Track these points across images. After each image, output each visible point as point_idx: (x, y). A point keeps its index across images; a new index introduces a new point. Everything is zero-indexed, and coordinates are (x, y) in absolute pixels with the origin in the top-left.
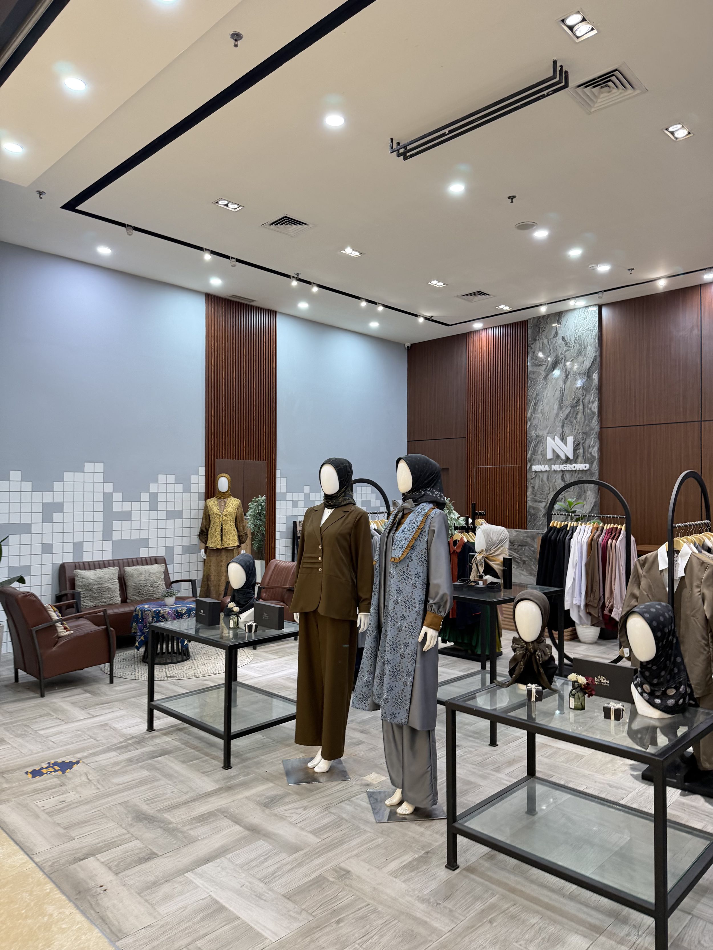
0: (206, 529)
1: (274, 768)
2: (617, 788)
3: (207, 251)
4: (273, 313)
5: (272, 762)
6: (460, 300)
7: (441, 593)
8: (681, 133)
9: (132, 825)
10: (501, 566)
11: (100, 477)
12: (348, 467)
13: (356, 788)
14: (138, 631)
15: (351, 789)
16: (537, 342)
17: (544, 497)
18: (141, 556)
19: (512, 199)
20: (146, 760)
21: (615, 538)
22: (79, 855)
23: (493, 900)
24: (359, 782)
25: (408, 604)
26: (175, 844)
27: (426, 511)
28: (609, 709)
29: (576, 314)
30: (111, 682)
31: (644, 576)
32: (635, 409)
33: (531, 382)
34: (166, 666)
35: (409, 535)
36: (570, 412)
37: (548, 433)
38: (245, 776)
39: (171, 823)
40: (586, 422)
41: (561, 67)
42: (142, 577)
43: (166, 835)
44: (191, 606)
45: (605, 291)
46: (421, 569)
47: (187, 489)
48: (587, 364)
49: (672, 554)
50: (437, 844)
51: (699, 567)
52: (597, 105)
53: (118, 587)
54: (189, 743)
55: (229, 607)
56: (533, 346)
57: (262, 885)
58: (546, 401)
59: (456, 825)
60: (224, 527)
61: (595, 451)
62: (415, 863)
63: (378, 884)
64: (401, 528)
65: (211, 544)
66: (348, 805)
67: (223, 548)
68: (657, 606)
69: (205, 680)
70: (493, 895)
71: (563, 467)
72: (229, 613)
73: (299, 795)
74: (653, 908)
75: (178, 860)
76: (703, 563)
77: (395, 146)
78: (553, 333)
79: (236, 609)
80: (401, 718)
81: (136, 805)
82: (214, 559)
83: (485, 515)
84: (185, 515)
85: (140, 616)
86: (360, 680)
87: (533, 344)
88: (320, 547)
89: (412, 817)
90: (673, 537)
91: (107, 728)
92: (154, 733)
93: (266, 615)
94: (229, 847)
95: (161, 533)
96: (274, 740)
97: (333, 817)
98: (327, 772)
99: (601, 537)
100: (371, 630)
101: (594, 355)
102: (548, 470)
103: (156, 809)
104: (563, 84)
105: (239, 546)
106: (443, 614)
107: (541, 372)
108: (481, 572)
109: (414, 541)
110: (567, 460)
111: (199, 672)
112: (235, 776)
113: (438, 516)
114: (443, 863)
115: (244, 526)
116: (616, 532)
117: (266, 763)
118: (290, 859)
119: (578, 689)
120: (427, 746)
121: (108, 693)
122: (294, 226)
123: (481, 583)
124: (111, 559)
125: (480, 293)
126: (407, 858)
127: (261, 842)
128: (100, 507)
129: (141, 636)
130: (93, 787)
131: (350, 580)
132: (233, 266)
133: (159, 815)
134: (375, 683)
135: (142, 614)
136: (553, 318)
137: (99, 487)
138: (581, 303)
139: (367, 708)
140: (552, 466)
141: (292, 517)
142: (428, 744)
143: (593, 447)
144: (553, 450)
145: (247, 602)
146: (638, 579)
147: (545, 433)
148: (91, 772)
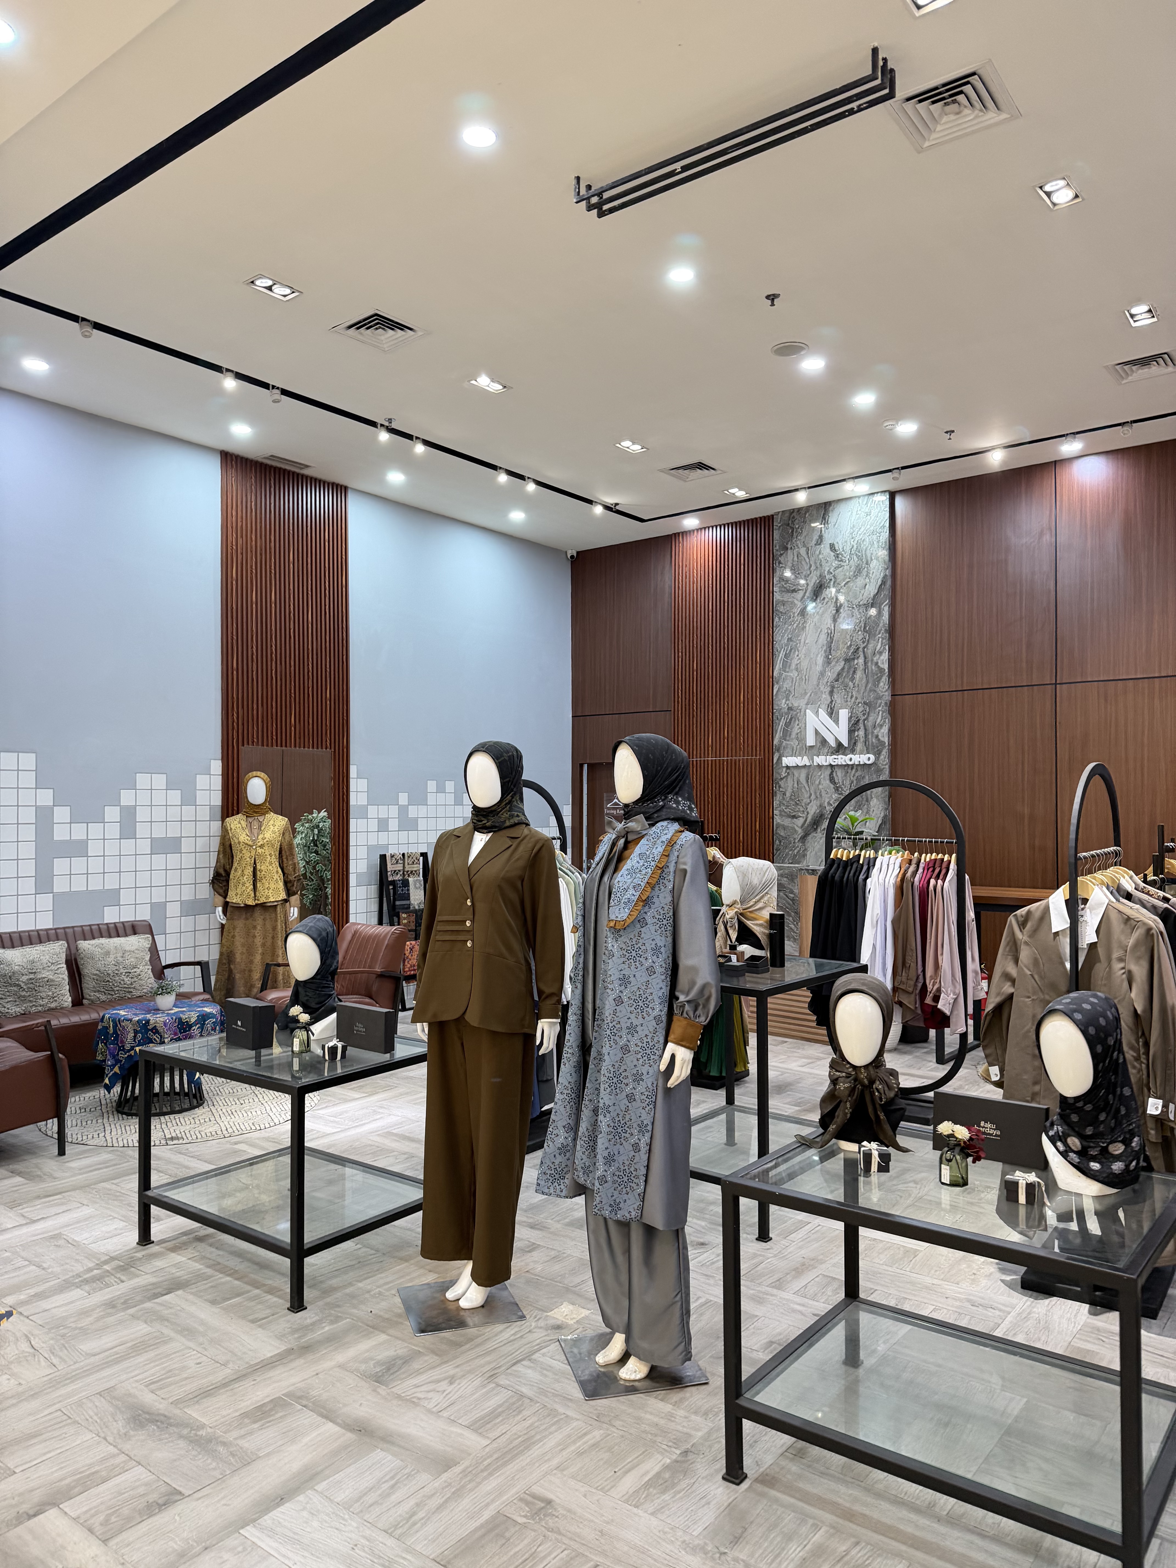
0: (225, 870)
1: (384, 1304)
2: (985, 1307)
3: (229, 374)
4: (340, 489)
5: (380, 1293)
6: (667, 478)
7: (700, 983)
8: (1063, 196)
9: (126, 1436)
10: (765, 927)
11: (29, 779)
12: (516, 759)
13: (539, 1335)
14: (109, 1057)
15: (530, 1337)
16: (789, 551)
17: (802, 809)
18: (105, 922)
19: (773, 300)
20: (142, 1302)
21: (941, 877)
22: (24, 1508)
23: (818, 1537)
24: (542, 1323)
25: (641, 1004)
26: (215, 1469)
27: (669, 836)
28: (1016, 1184)
29: (853, 505)
30: (62, 1152)
31: (1026, 943)
32: (949, 665)
33: (780, 618)
34: (162, 1118)
35: (641, 880)
36: (843, 669)
37: (807, 704)
38: (332, 1322)
39: (203, 1426)
40: (870, 685)
41: (885, 60)
42: (111, 959)
43: (194, 1453)
44: (205, 1009)
45: (903, 468)
46: (663, 941)
47: (189, 799)
48: (872, 589)
49: (1074, 905)
50: (700, 1434)
51: (1122, 926)
52: (934, 136)
53: (66, 978)
54: (219, 1264)
55: (291, 1014)
56: (782, 559)
57: (391, 1542)
58: (803, 650)
59: (741, 1402)
60: (258, 867)
61: (884, 733)
62: (667, 1475)
63: (608, 1523)
64: (625, 867)
65: (234, 898)
66: (529, 1367)
67: (257, 905)
68: (1092, 999)
69: (236, 1143)
70: (816, 1528)
71: (831, 760)
72: (290, 1025)
73: (437, 1355)
74: (1118, 1542)
75: (223, 1502)
76: (1128, 919)
77: (583, 191)
78: (816, 537)
79: (305, 1018)
80: (629, 1210)
81: (130, 1395)
82: (240, 924)
83: (719, 840)
84: (186, 845)
85: (111, 1030)
86: (551, 1143)
87: (781, 555)
88: (469, 903)
89: (648, 1383)
90: (1077, 876)
91: (61, 1242)
92: (152, 1249)
93: (360, 1028)
94: (320, 1468)
95: (143, 879)
96: (377, 1251)
97: (507, 1394)
98: (483, 1306)
99: (918, 876)
100: (570, 1051)
101: (882, 575)
102: (808, 764)
103: (170, 1401)
104: (886, 91)
105: (286, 901)
106: (703, 1020)
107: (796, 602)
108: (734, 940)
109: (649, 889)
110: (839, 748)
111: (224, 1129)
112: (313, 1324)
113: (691, 845)
114: (717, 1471)
115: (295, 864)
116: (941, 866)
117: (367, 1296)
118: (437, 1484)
119: (957, 1149)
120: (675, 1256)
121: (57, 1174)
122: (390, 332)
123: (734, 958)
124: (51, 927)
125: (701, 466)
126: (654, 1465)
127: (378, 1455)
128: (29, 833)
129: (114, 1066)
130: (43, 1363)
131: (523, 962)
132: (274, 401)
133: (177, 1412)
134: (578, 1147)
135: (115, 1026)
136: (815, 512)
137: (27, 797)
138: (862, 487)
139: (563, 1194)
140: (815, 757)
141: (378, 846)
142: (676, 1254)
143: (881, 726)
144: (817, 732)
145: (321, 1003)
146: (1013, 948)
147: (802, 703)
148: (36, 1332)
